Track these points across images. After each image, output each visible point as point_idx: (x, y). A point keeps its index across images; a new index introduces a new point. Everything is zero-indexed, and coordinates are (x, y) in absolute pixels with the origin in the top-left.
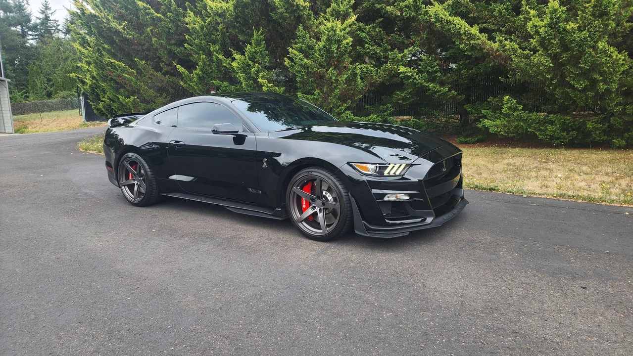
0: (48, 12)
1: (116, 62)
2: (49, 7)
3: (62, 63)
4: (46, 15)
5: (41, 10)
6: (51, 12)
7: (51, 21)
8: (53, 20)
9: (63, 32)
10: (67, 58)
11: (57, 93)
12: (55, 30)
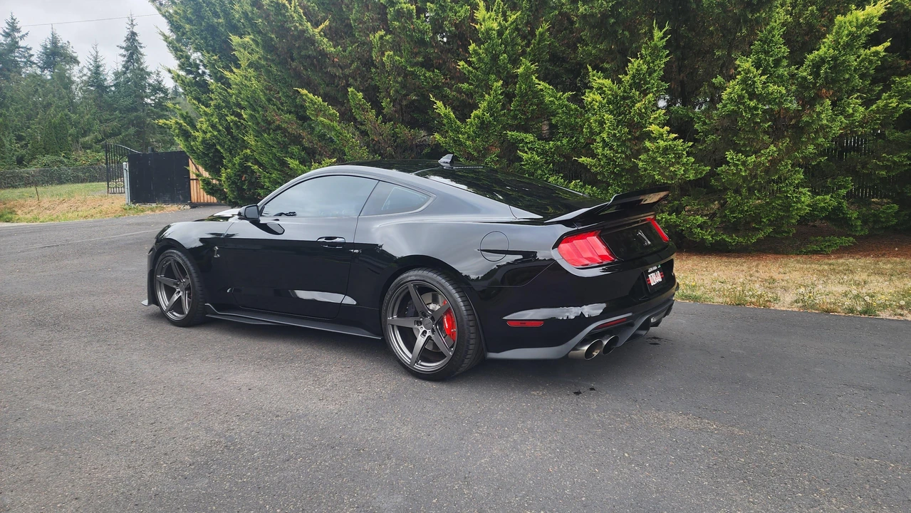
0: (17, 35)
1: (311, 95)
2: (18, 27)
3: (41, 112)
4: (12, 40)
5: (4, 31)
6: (20, 35)
7: (21, 49)
8: (22, 48)
9: (39, 67)
10: (49, 105)
11: (35, 158)
12: (25, 63)
